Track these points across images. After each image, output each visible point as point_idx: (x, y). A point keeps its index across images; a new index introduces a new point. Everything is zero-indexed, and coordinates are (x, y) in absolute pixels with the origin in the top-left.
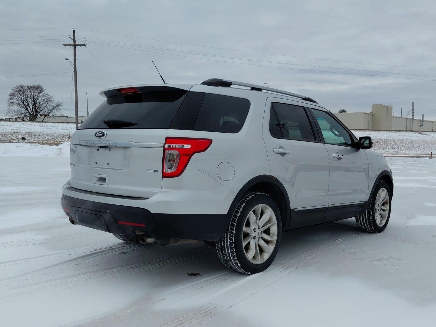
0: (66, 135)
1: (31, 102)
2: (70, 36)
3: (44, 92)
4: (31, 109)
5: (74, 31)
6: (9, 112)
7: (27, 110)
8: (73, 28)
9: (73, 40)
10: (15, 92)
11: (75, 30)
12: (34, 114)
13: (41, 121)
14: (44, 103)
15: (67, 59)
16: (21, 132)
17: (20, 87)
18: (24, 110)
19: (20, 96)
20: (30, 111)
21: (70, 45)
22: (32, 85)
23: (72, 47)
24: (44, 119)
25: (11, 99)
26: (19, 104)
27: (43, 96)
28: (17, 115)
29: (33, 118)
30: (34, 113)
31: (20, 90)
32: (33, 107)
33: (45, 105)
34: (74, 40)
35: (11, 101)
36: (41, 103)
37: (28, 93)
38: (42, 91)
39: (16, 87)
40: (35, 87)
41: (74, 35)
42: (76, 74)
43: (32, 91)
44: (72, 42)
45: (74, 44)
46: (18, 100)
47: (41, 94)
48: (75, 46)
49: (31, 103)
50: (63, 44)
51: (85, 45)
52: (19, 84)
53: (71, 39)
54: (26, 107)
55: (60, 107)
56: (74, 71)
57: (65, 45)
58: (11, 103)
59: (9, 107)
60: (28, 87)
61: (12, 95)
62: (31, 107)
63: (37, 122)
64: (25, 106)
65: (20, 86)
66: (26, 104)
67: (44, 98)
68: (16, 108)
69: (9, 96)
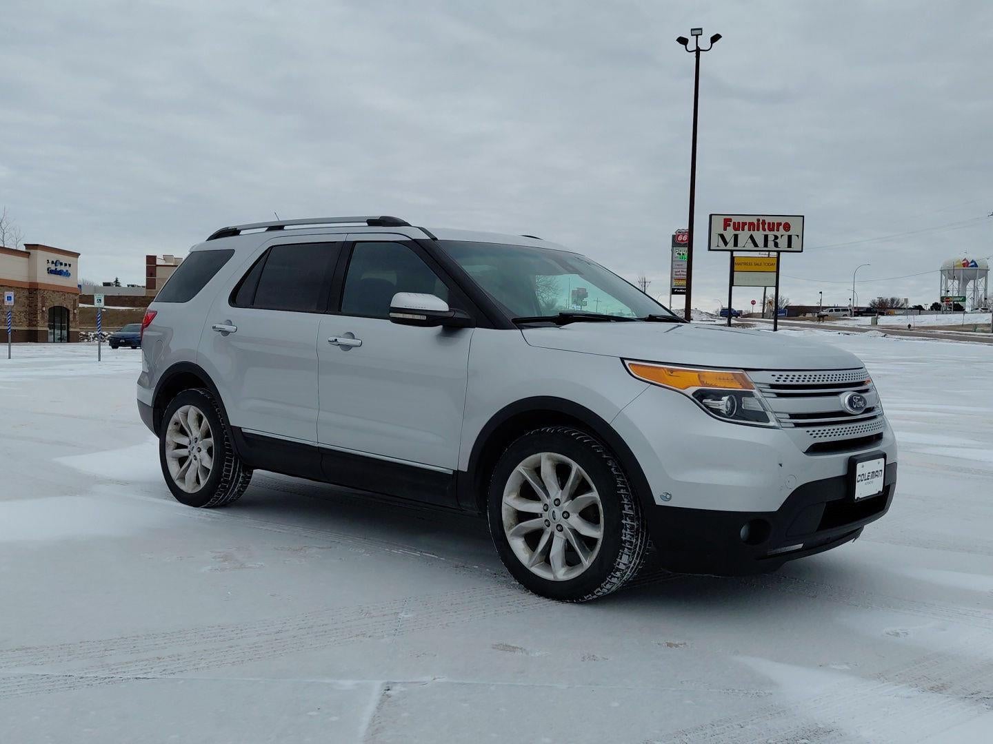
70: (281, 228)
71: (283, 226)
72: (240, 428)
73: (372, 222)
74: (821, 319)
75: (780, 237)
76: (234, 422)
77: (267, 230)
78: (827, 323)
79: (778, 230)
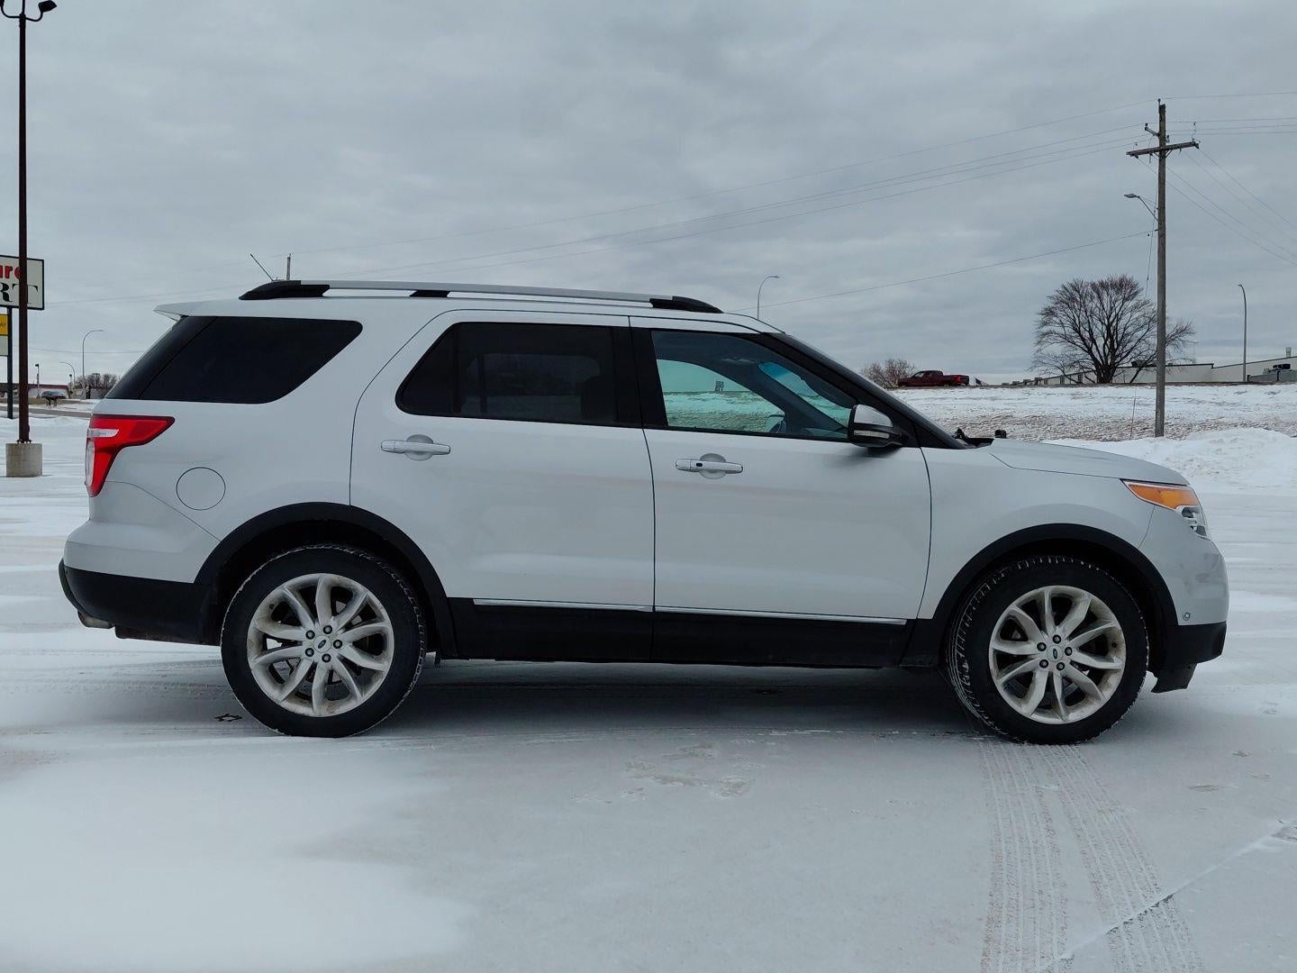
0: (1139, 423)
1: (1099, 329)
2: (1147, 125)
3: (1137, 297)
4: (1101, 350)
5: (1162, 109)
6: (1038, 361)
7: (1090, 351)
8: (1159, 100)
9: (1158, 135)
10: (1057, 303)
11: (1164, 105)
12: (1109, 362)
13: (1128, 381)
14: (1137, 330)
15: (1132, 196)
16: (1015, 415)
17: (1070, 289)
18: (1080, 353)
19: (1071, 315)
20: (1096, 355)
21: (1150, 152)
22: (1105, 279)
23: (1156, 157)
24: (1136, 376)
25: (1045, 324)
26: (1066, 338)
27: (1136, 307)
28: (1062, 368)
29: (1106, 374)
30: (1107, 362)
31: (1072, 297)
32: (1105, 343)
33: (1140, 334)
34: (1161, 135)
35: (1045, 329)
36: (1130, 330)
37: (1093, 304)
38: (1136, 294)
39: (1061, 289)
40: (1113, 286)
41: (1162, 119)
42: (1162, 236)
43: (1105, 296)
44: (1156, 143)
45: (1161, 145)
46: (1064, 327)
47: (1130, 304)
48: (1162, 151)
49: (1101, 331)
50: (1129, 153)
51: (1196, 145)
52: (1068, 280)
53: (1154, 134)
54: (1085, 344)
55: (1186, 337)
56: (1157, 228)
57: (1135, 154)
58: (1044, 335)
59: (1038, 347)
60: (1093, 286)
61: (1050, 312)
62: (1100, 342)
63: (1113, 385)
64: (1083, 340)
65: (1071, 285)
66: (1087, 335)
67: (1137, 315)
68: (1057, 348)
69: (1040, 317)
70: (442, 294)
71: (447, 292)
72: (472, 599)
73: (658, 303)
74: (52, 401)
75: (10, 286)
76: (452, 590)
77: (413, 296)
78: (61, 407)
79: (8, 277)
